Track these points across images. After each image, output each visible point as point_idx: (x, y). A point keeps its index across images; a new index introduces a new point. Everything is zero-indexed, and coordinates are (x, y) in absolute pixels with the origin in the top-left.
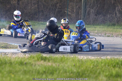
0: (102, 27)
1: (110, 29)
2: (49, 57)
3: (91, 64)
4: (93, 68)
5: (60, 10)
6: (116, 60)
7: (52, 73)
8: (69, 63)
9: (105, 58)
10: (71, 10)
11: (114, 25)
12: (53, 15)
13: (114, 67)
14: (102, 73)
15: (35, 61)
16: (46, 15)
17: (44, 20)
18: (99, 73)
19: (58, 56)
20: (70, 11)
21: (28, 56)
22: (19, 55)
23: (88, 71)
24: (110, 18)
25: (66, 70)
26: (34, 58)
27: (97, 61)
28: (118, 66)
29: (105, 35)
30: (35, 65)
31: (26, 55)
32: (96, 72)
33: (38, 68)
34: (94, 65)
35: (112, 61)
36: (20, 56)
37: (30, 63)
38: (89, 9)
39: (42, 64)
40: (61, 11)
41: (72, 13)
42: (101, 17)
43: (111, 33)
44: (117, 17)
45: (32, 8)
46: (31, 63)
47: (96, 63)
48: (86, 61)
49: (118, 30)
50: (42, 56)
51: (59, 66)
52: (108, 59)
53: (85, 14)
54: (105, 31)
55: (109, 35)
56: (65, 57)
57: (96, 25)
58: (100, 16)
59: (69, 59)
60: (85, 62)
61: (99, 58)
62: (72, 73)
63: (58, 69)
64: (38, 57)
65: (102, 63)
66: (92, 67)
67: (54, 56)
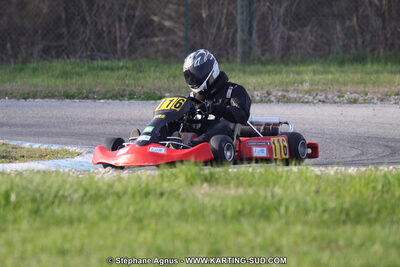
55: (353, 96)
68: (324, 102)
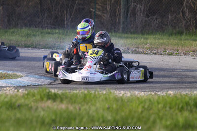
0: (160, 37)
1: (174, 40)
2: (62, 93)
3: (139, 105)
4: (142, 112)
5: (81, 7)
6: (185, 98)
7: (67, 123)
8: (98, 105)
9: (164, 94)
10: (102, 6)
11: (180, 33)
12: (68, 16)
13: (181, 110)
14: (158, 121)
15: (36, 101)
16: (56, 17)
17: (53, 26)
18: (154, 122)
19: (78, 91)
20: (99, 9)
21: (24, 92)
22: (7, 91)
23: (133, 118)
24: (172, 21)
25: (93, 117)
26: (34, 95)
27: (150, 100)
28: (189, 108)
29: (164, 52)
30: (37, 109)
31: (20, 91)
32: (148, 119)
33: (42, 113)
34: (143, 107)
35: (178, 99)
36: (8, 93)
37: (27, 105)
38: (135, 4)
39: (48, 107)
40: (83, 9)
41: (103, 13)
42: (156, 19)
43: (176, 47)
44: (185, 18)
45: (30, 4)
46: (30, 106)
47: (147, 104)
48: (130, 100)
49: (187, 42)
50: (50, 92)
51: (80, 109)
52: (171, 96)
53: (127, 15)
54: (165, 44)
55: (171, 51)
56: (91, 94)
57: (147, 34)
58: (155, 17)
59: (98, 96)
60: (128, 101)
61: (153, 94)
62: (104, 122)
63: (79, 115)
64: (42, 94)
65: (158, 103)
66: (140, 110)
67: (72, 91)
68: (155, 54)
